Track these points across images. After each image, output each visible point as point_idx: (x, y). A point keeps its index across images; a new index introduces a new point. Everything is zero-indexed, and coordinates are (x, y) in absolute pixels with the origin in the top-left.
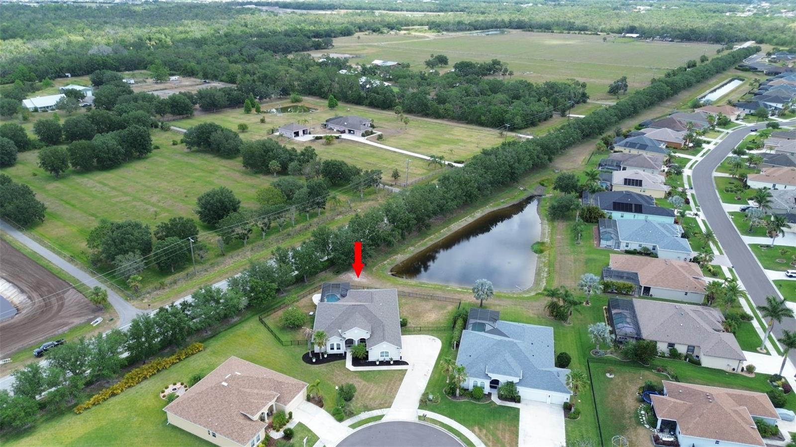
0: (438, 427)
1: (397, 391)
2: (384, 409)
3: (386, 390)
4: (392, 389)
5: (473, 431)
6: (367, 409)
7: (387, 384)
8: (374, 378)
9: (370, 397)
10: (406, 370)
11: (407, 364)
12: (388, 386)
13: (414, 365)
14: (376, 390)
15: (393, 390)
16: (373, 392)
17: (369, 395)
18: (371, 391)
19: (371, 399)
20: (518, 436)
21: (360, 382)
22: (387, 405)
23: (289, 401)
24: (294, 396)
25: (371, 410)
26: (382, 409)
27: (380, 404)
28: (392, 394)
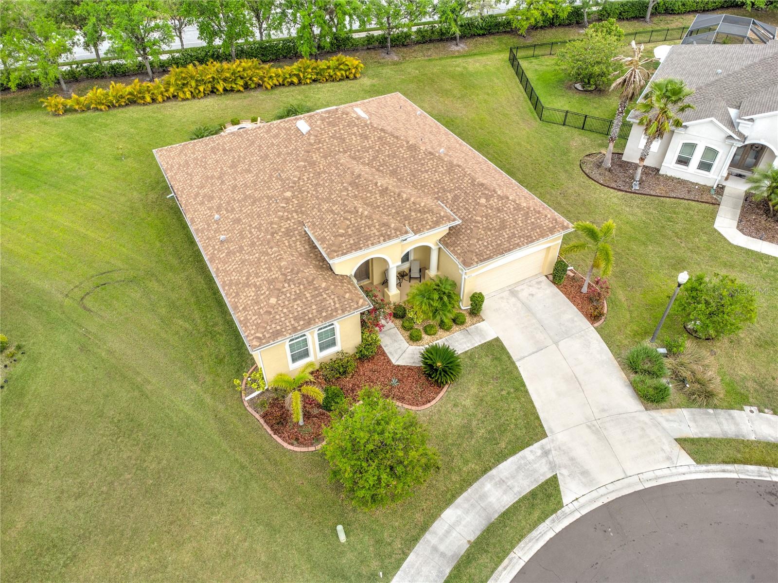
23: (485, 257)
24: (507, 245)
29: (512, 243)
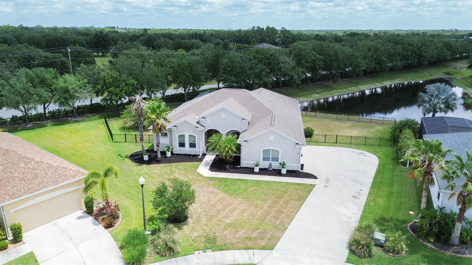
1: (291, 217)
2: (256, 251)
3: (267, 213)
4: (280, 212)
7: (269, 202)
8: (245, 190)
9: (228, 221)
10: (313, 186)
11: (315, 177)
12: (271, 207)
13: (328, 180)
14: (244, 211)
16: (235, 214)
17: (226, 217)
18: (234, 210)
19: (230, 225)
22: (263, 243)
23: (16, 196)
24: (37, 187)
25: (222, 250)
26: (251, 251)
27: (249, 238)
28: (278, 222)
29: (41, 186)
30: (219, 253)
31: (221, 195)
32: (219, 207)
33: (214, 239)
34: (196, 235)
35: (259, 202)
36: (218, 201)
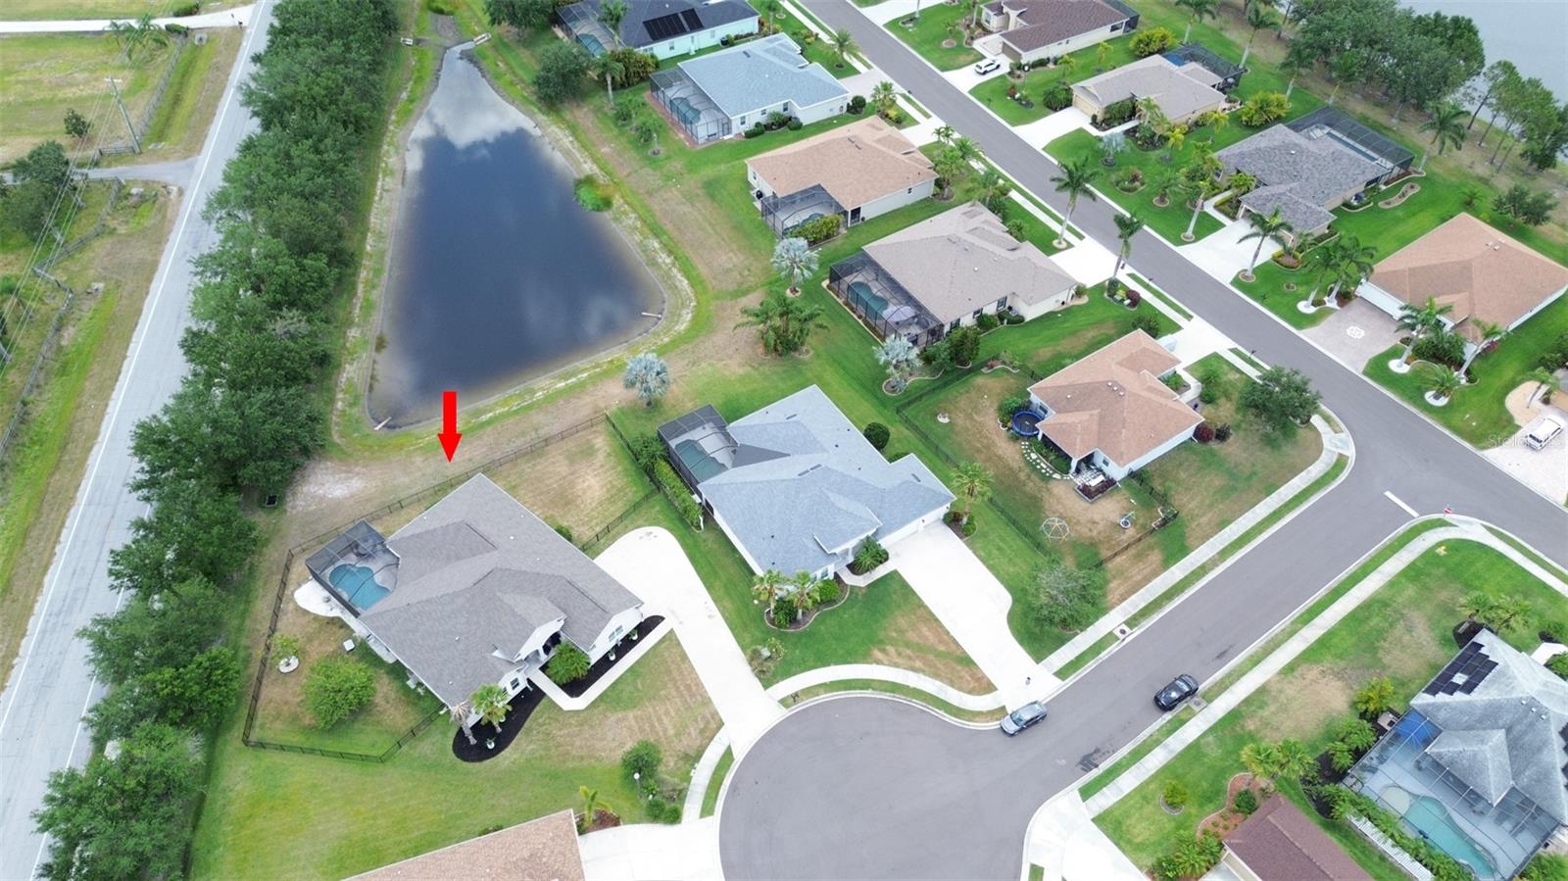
0: (825, 697)
1: (699, 684)
2: (718, 735)
3: (682, 696)
4: (688, 687)
5: (878, 662)
6: (693, 758)
7: (671, 685)
8: (638, 690)
9: (671, 732)
10: (672, 632)
11: (662, 618)
12: (677, 688)
13: (673, 612)
14: (667, 713)
15: (694, 688)
16: (666, 721)
17: (665, 731)
18: (660, 720)
19: (678, 735)
20: (937, 620)
21: (625, 719)
22: (713, 726)
25: (701, 756)
26: (715, 739)
27: (702, 732)
28: (699, 698)
30: (702, 760)
31: (631, 714)
32: (647, 727)
33: (687, 755)
34: (672, 764)
35: (663, 693)
36: (637, 722)
